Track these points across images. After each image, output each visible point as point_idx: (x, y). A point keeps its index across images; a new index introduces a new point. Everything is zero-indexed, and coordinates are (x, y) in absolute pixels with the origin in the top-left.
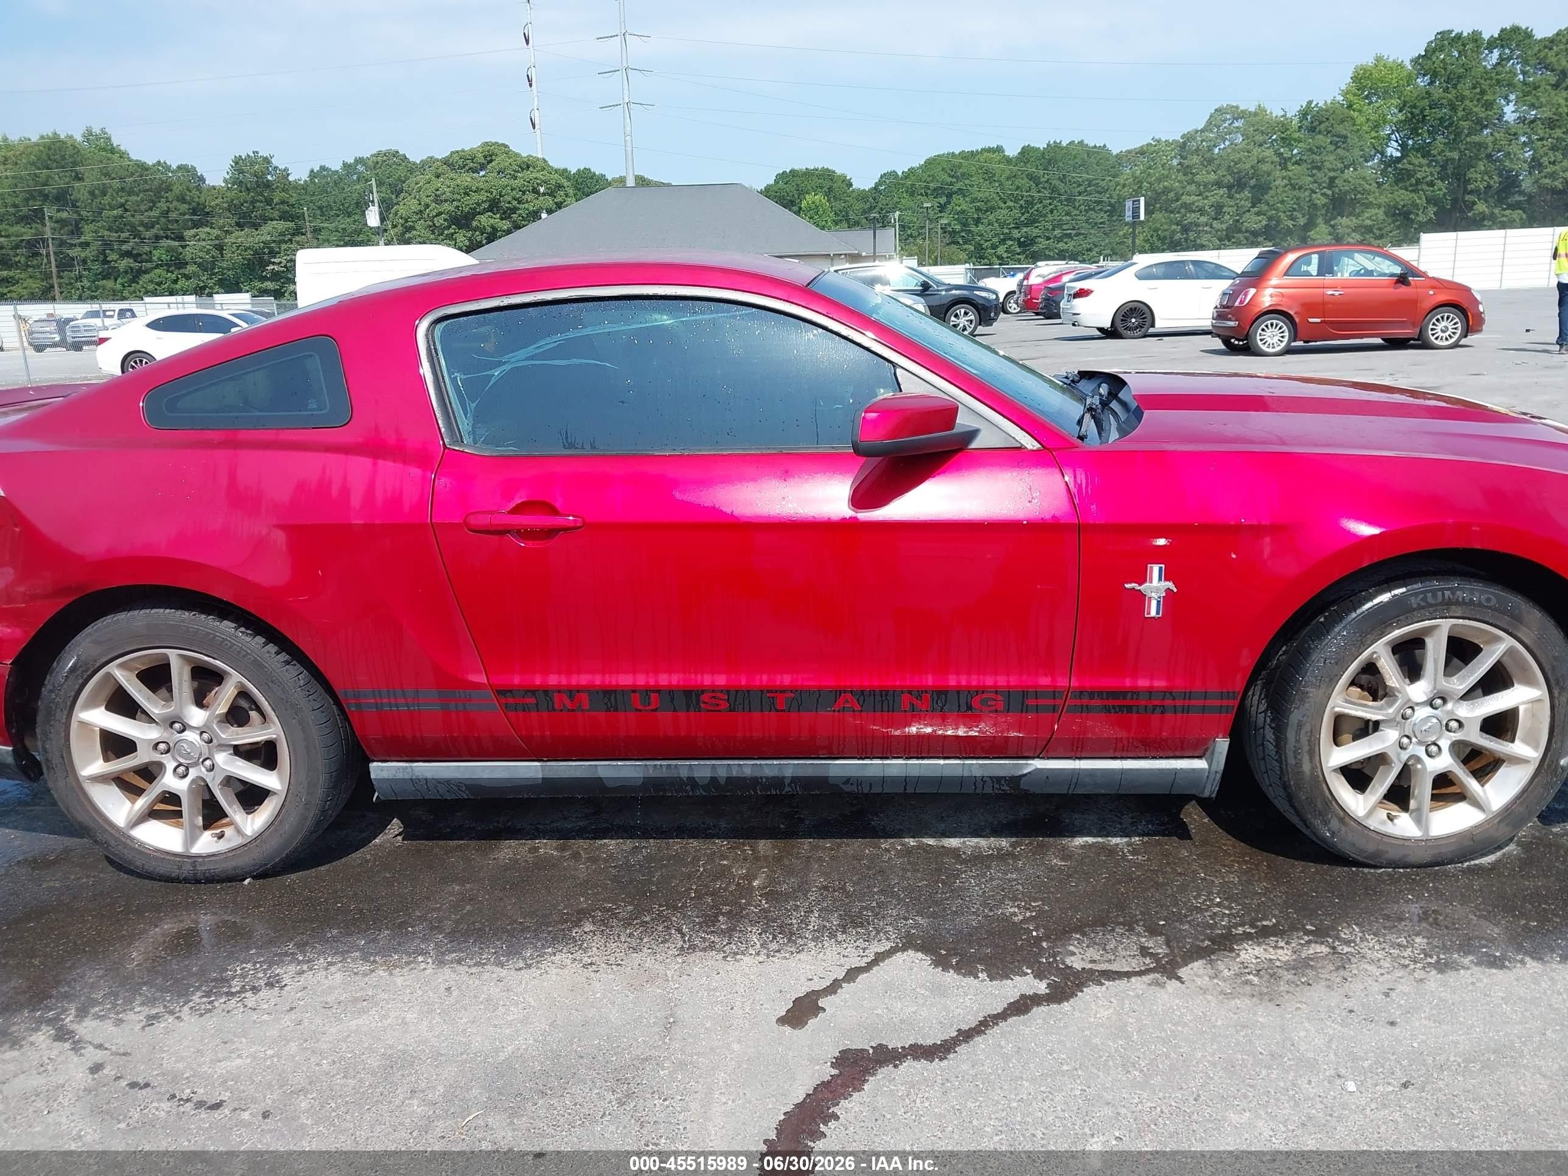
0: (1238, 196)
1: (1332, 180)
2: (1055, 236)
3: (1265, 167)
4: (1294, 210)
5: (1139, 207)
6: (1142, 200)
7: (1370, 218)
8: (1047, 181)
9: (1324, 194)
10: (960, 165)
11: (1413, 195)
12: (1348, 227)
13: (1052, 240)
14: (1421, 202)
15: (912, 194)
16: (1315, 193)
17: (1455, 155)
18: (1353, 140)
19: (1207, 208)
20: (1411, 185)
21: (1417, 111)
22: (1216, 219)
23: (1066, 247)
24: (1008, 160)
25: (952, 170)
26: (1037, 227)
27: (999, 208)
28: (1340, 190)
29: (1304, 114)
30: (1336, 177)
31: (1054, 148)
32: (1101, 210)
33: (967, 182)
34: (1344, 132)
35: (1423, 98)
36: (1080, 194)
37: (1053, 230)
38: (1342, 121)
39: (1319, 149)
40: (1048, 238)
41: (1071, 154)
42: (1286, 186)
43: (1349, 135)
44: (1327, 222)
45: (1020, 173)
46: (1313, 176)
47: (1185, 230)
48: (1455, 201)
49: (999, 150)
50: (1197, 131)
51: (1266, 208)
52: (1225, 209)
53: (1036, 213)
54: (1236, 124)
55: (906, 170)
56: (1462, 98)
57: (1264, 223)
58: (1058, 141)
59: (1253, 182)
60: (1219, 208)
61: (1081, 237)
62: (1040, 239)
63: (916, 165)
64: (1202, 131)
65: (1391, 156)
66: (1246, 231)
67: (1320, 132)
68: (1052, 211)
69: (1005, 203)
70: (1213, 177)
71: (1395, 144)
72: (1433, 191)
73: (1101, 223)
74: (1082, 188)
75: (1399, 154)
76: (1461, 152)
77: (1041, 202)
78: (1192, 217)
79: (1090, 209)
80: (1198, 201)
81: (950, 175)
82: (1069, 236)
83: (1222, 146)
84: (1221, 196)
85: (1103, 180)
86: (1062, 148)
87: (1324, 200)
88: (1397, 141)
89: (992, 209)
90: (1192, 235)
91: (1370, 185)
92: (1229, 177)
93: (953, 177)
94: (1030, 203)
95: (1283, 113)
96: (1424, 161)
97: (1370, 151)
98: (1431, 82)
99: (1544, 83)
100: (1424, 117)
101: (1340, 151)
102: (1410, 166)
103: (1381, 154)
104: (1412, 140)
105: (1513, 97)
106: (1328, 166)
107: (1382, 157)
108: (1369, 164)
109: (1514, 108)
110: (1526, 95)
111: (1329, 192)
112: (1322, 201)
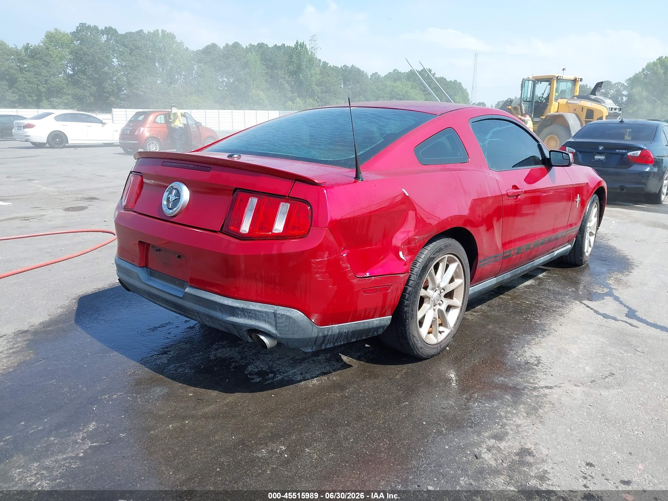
1: (46, 81)
3: (12, 71)
4: (31, 92)
7: (66, 99)
9: (44, 87)
11: (83, 91)
14: (87, 94)
16: (40, 86)
17: (97, 76)
18: (52, 64)
20: (81, 87)
21: (78, 55)
28: (51, 86)
29: (26, 48)
30: (48, 80)
34: (48, 60)
35: (80, 50)
38: (46, 56)
39: (38, 66)
42: (25, 81)
43: (51, 62)
44: (47, 99)
48: (100, 95)
51: (17, 90)
56: (97, 53)
57: (17, 97)
59: (7, 77)
65: (69, 73)
66: (8, 100)
67: (37, 59)
72: (91, 90)
75: (72, 73)
76: (100, 75)
88: (70, 67)
91: (64, 85)
95: (15, 47)
96: (85, 77)
97: (60, 70)
98: (81, 44)
99: (126, 52)
100: (81, 58)
101: (47, 68)
102: (79, 79)
103: (65, 72)
104: (77, 67)
105: (115, 55)
106: (43, 74)
107: (65, 73)
108: (60, 75)
109: (117, 60)
110: (121, 55)
111: (46, 86)
112: (43, 90)
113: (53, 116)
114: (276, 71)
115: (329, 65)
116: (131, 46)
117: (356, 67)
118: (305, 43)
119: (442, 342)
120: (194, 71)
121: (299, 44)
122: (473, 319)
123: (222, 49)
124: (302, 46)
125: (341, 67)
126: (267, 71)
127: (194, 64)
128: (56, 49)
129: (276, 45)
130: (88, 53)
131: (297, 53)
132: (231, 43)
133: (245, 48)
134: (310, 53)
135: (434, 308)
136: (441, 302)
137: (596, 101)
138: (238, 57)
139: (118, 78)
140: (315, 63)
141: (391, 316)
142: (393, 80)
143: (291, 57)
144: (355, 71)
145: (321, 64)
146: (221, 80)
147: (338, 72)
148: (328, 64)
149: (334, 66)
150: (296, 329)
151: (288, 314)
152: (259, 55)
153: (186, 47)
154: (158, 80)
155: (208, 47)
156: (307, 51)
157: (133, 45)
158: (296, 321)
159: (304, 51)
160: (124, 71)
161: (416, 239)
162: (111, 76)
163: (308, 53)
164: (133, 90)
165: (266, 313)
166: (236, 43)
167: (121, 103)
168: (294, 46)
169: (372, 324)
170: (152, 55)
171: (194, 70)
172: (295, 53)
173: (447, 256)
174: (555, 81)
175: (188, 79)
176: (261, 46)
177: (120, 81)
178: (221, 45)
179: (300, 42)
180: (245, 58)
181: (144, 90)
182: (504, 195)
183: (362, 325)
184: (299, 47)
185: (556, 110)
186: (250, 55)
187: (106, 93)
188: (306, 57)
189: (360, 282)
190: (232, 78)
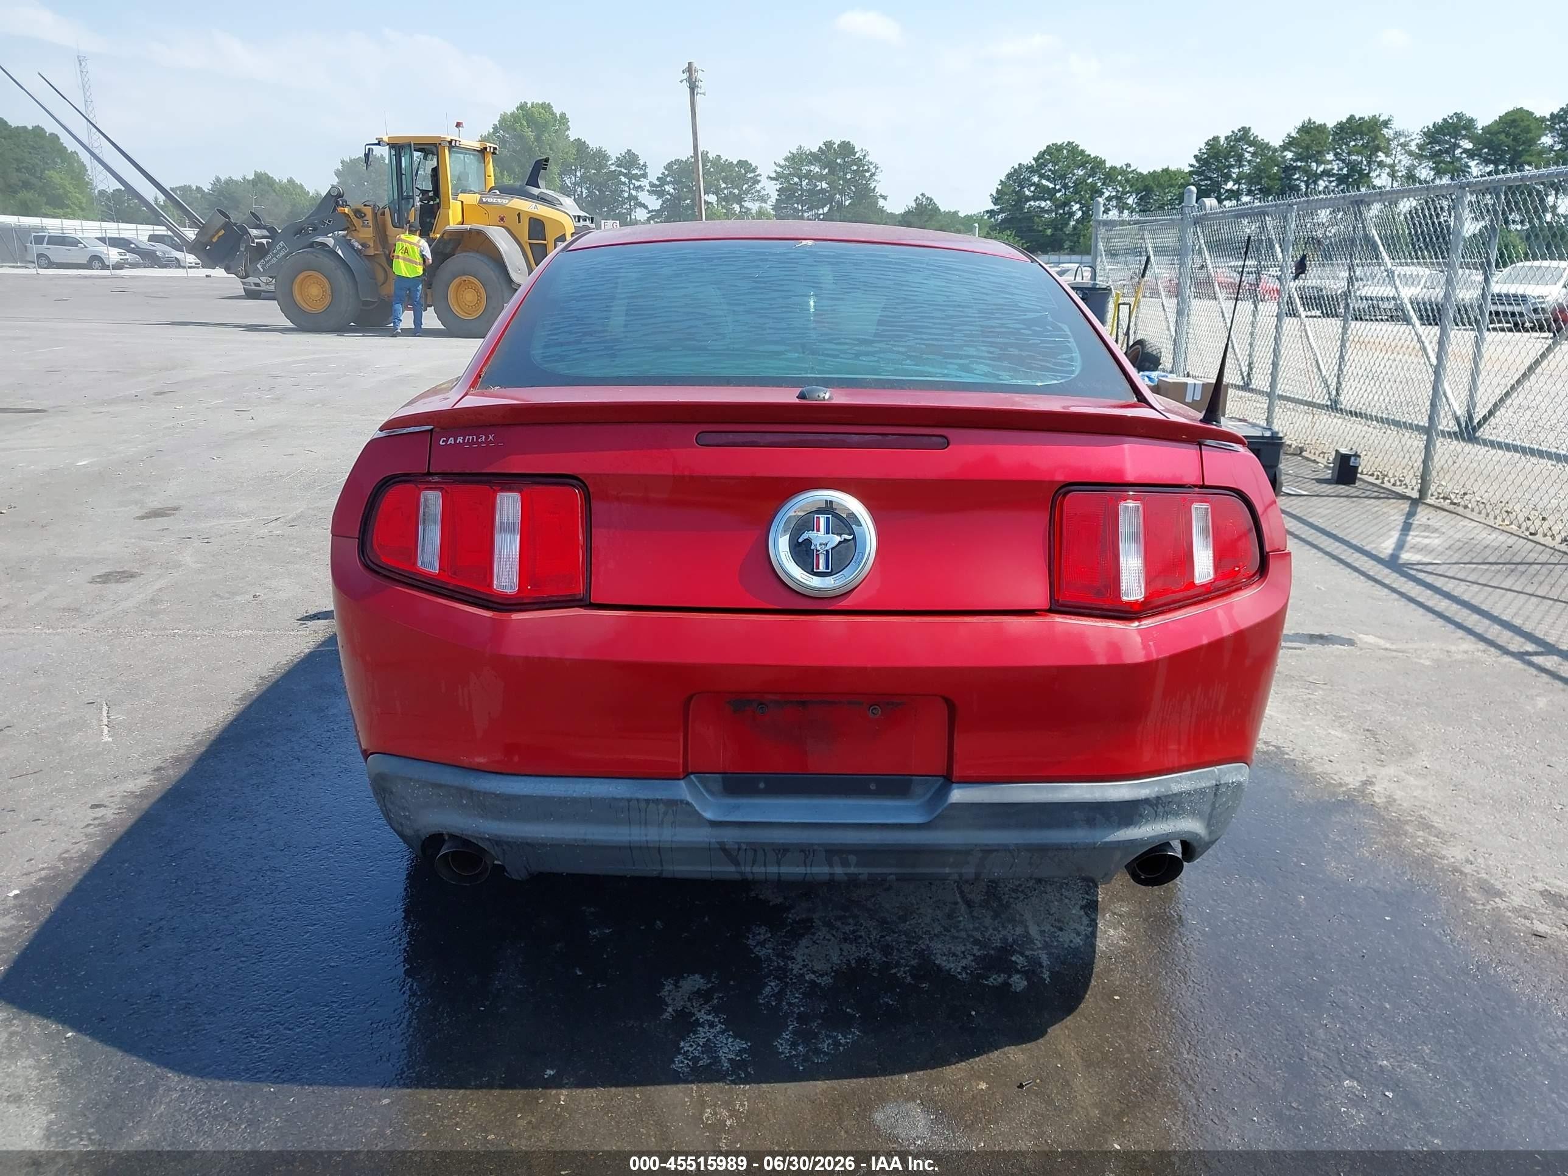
137: (542, 199)
174: (447, 151)
185: (460, 219)
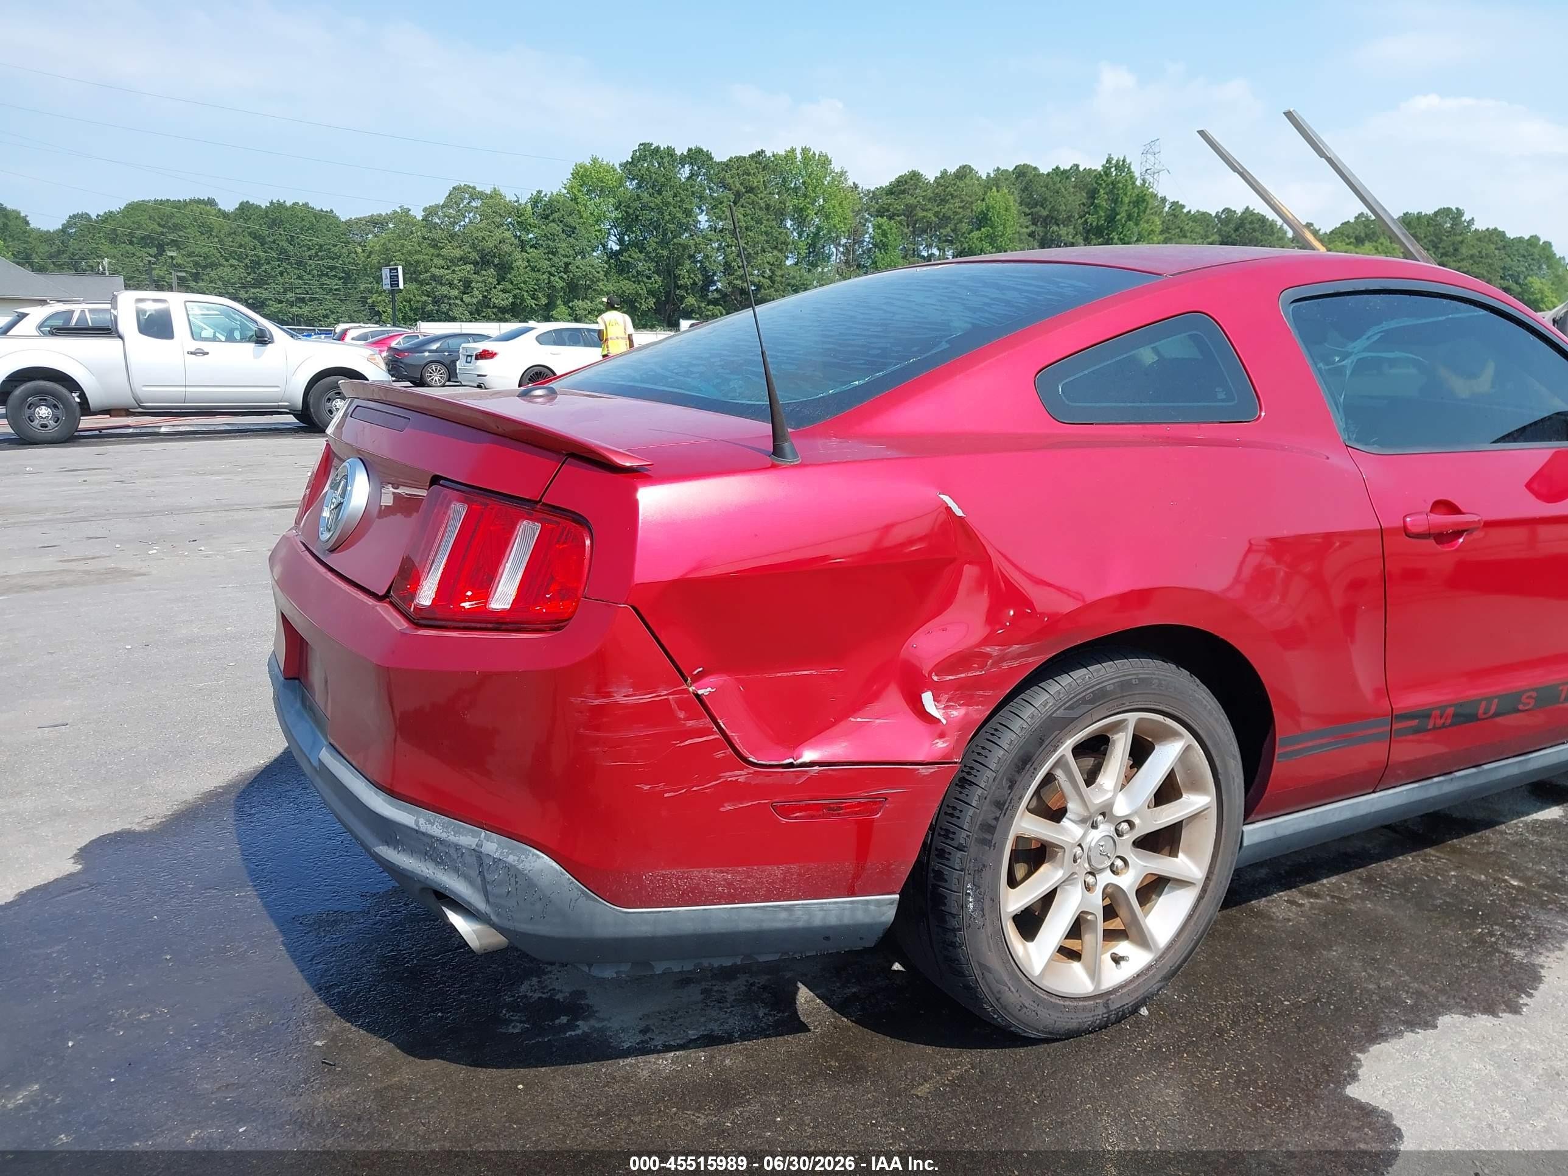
0: (484, 272)
1: (567, 265)
2: (287, 300)
3: (506, 248)
4: (536, 290)
5: (397, 276)
6: (400, 269)
8: (274, 242)
9: (561, 278)
10: (172, 216)
11: (635, 286)
12: (585, 309)
13: (284, 304)
14: (644, 292)
15: (113, 241)
16: (554, 276)
17: (665, 253)
18: (581, 230)
19: (456, 282)
20: (633, 276)
21: (631, 211)
22: (464, 293)
23: (300, 312)
24: (225, 215)
25: (162, 219)
26: (266, 289)
27: (221, 265)
28: (574, 276)
29: (536, 201)
30: (570, 263)
31: (277, 207)
32: (335, 276)
33: (181, 233)
34: (573, 224)
35: (634, 200)
36: (310, 257)
37: (285, 292)
38: (571, 214)
39: (552, 237)
40: (281, 302)
41: (297, 216)
42: (526, 267)
43: (578, 227)
44: (565, 303)
45: (240, 230)
46: (549, 260)
47: (436, 302)
48: (668, 294)
49: (211, 202)
50: (437, 206)
51: (510, 286)
52: (473, 285)
53: (264, 274)
54: (474, 204)
55: (102, 214)
56: (667, 204)
57: (511, 300)
58: (282, 201)
59: (496, 261)
60: (467, 285)
61: (316, 302)
62: (271, 302)
63: (115, 208)
64: (443, 207)
65: (611, 249)
66: (494, 307)
67: (553, 221)
68: (281, 274)
69: (227, 260)
70: (458, 253)
71: (614, 238)
72: (652, 283)
73: (336, 290)
74: (313, 252)
75: (618, 248)
76: (670, 251)
77: (269, 263)
78: (444, 290)
79: (323, 275)
80: (447, 274)
81: (159, 225)
82: (303, 300)
83: (462, 223)
84: (468, 272)
85: (335, 246)
86: (287, 209)
87: (561, 284)
88: (615, 236)
89: (213, 266)
90: (444, 307)
91: (598, 272)
92: (474, 254)
93: (163, 226)
94: (257, 264)
95: (516, 199)
96: (642, 256)
97: (595, 242)
98: (639, 186)
99: (725, 200)
100: (637, 216)
101: (572, 240)
102: (629, 259)
103: (604, 246)
104: (629, 236)
105: (704, 208)
106: (561, 251)
107: (604, 249)
108: (595, 254)
109: (706, 218)
110: (714, 207)
111: (565, 276)
112: (560, 284)
113: (533, 334)
114: (1055, 228)
115: (1185, 210)
116: (738, 185)
117: (1256, 212)
118: (1128, 161)
119: (1114, 991)
120: (867, 236)
121: (1114, 162)
122: (1289, 920)
123: (932, 182)
124: (1122, 166)
125: (1217, 213)
126: (1032, 228)
127: (866, 220)
128: (591, 199)
129: (1057, 168)
130: (651, 204)
131: (1108, 185)
132: (952, 169)
133: (984, 177)
134: (1138, 183)
135: (1090, 879)
136: (1119, 863)
138: (968, 199)
139: (706, 257)
140: (1150, 206)
141: (897, 896)
142: (1352, 240)
143: (1093, 194)
144: (1251, 223)
145: (1166, 209)
146: (926, 255)
147: (1208, 226)
148: (1183, 207)
149: (1198, 211)
150: (538, 906)
151: (511, 859)
152: (1016, 192)
153: (854, 183)
154: (787, 258)
155: (900, 181)
156: (1132, 177)
157: (741, 184)
158: (535, 885)
159: (1126, 181)
160: (718, 240)
161: (988, 656)
162: (692, 253)
163: (1134, 183)
164: (735, 282)
165: (457, 847)
166: (964, 167)
167: (708, 310)
168: (1100, 169)
169: (820, 914)
170: (780, 202)
171: (867, 233)
172: (1104, 185)
173: (1132, 718)
175: (854, 253)
176: (1023, 173)
177: (710, 263)
178: (930, 175)
179: (1115, 159)
180: (983, 200)
181: (756, 280)
182: (1392, 531)
183: (784, 915)
184: (1113, 169)
186: (995, 194)
187: (679, 287)
188: (1129, 193)
189: (760, 780)
190: (950, 249)
